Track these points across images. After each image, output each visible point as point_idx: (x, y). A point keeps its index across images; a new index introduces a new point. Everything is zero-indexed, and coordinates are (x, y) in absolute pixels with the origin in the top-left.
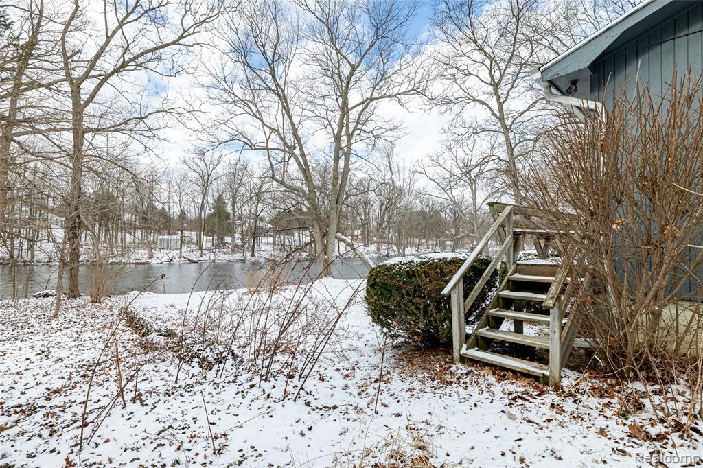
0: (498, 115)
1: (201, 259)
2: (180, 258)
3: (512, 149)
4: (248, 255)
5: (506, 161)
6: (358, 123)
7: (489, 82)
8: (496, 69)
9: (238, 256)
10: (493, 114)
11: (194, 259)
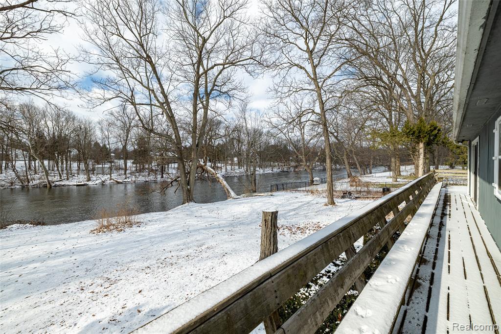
0: (312, 76)
1: (125, 180)
2: (110, 180)
3: (323, 104)
4: (159, 177)
5: (319, 114)
6: (214, 85)
7: (306, 50)
8: (310, 38)
9: (152, 178)
10: (309, 76)
11: (121, 181)
